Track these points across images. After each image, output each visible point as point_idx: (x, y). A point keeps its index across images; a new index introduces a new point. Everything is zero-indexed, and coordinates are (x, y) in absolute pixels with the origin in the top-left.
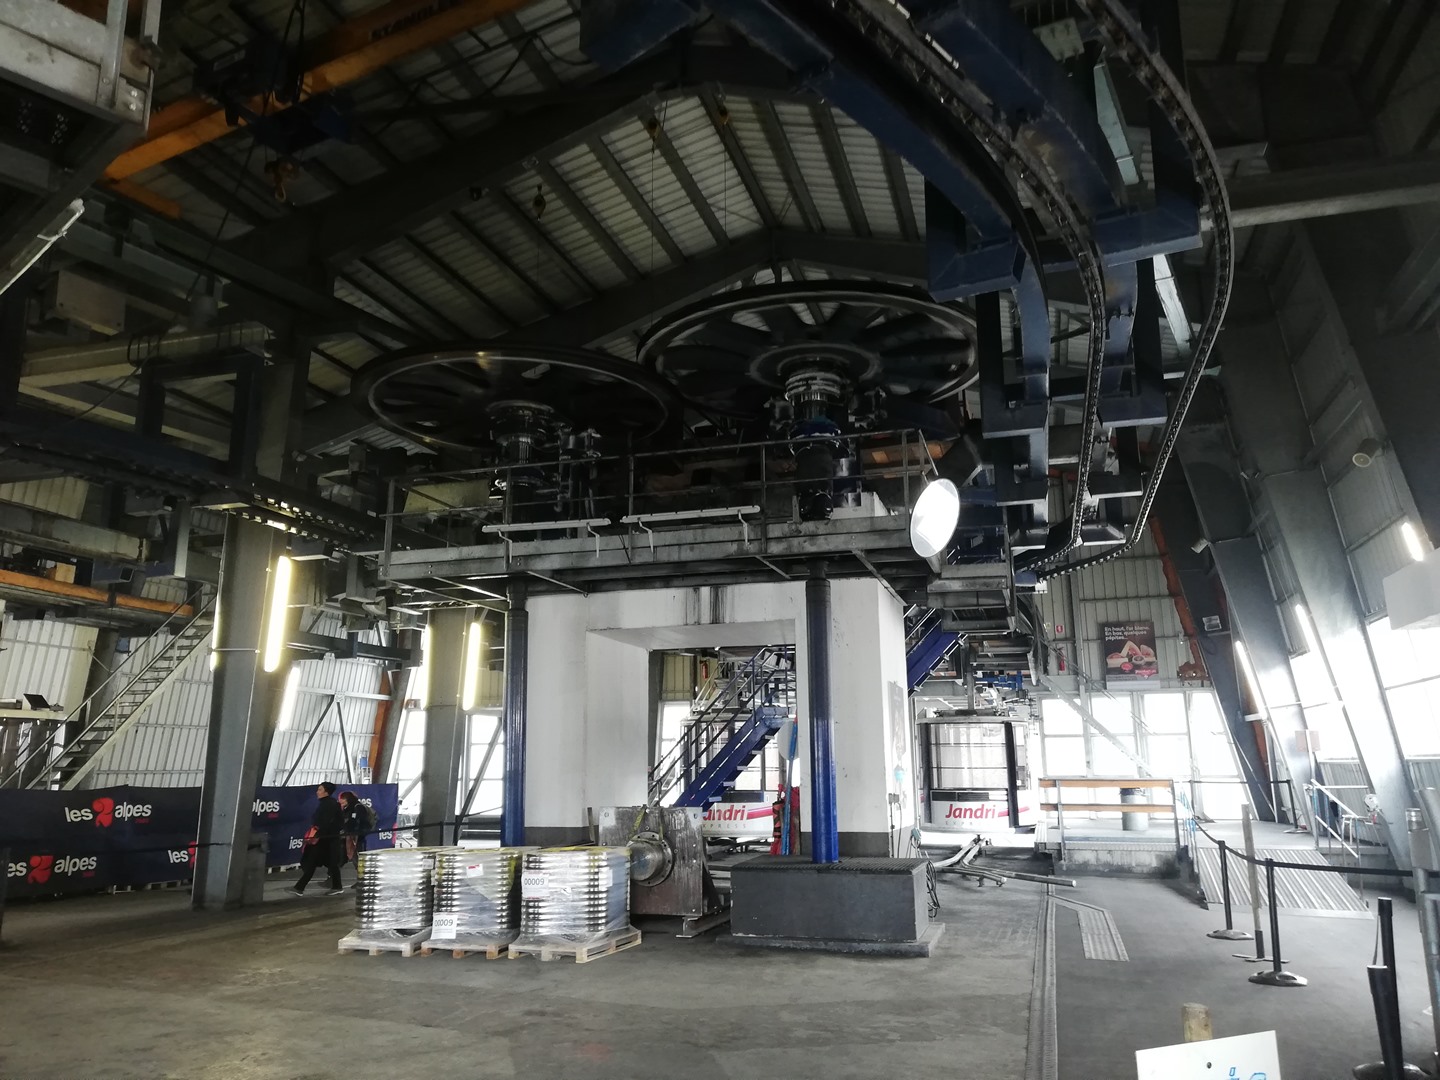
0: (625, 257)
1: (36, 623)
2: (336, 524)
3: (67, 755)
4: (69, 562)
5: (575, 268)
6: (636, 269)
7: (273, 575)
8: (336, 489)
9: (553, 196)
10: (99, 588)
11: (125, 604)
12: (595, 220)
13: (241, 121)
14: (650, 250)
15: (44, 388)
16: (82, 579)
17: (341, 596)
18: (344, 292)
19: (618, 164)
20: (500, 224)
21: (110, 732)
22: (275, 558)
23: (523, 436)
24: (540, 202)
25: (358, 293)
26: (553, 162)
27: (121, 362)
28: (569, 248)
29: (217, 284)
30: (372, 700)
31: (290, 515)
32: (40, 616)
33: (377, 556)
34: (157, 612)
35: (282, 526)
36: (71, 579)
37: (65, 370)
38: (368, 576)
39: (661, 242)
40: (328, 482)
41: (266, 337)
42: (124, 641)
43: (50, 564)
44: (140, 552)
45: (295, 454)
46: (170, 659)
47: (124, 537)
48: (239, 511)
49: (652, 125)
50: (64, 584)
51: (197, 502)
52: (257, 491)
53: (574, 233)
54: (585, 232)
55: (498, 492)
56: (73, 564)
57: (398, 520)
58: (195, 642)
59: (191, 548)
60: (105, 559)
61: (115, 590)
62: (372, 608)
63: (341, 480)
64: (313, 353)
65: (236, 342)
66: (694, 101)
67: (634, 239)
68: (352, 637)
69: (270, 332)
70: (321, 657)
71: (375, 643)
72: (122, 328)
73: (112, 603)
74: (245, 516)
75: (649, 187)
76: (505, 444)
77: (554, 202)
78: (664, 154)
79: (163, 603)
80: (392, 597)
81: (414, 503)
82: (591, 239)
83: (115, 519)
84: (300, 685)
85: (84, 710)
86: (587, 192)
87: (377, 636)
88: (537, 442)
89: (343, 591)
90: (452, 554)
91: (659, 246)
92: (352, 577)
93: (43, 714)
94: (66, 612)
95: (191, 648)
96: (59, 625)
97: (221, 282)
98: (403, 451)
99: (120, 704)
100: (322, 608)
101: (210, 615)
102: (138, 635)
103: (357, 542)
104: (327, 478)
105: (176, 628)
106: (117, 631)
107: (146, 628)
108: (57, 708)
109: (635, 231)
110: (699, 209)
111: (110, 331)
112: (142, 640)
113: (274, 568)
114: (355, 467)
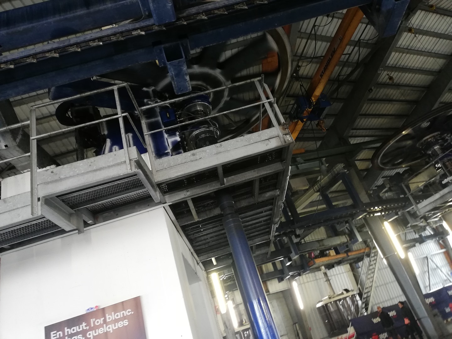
0: (429, 71)
1: (333, 269)
2: (394, 205)
3: (363, 303)
4: (332, 249)
5: (415, 87)
6: (435, 72)
7: (385, 228)
8: (386, 195)
9: (393, 73)
10: (343, 253)
11: (352, 255)
12: (411, 69)
13: (305, 120)
14: (436, 63)
15: (302, 209)
16: (337, 253)
17: (409, 225)
18: (353, 141)
19: (407, 49)
20: (383, 92)
21: (370, 293)
22: (383, 223)
23: (435, 147)
24: (391, 78)
25: (357, 138)
26: (387, 65)
27: (315, 193)
28: (408, 83)
29: (323, 161)
30: (441, 253)
31: (379, 210)
32: (333, 267)
33: (413, 208)
34: (360, 253)
35: (379, 214)
36: (335, 254)
37: (304, 202)
38: (414, 215)
39: (438, 58)
40: (383, 194)
41: (342, 166)
42: (357, 265)
43: (327, 252)
44: (347, 239)
45: (369, 192)
46: (372, 265)
47: (341, 237)
48: (365, 216)
49: (410, 30)
50: (334, 256)
51: (353, 219)
52: (366, 208)
53: (407, 78)
54: (410, 75)
55: (439, 168)
56: (333, 249)
57: (412, 194)
58: (376, 257)
59: (359, 232)
60: (340, 245)
61: (347, 252)
62: (421, 224)
63: (386, 192)
64: (355, 162)
65: (336, 172)
66: (419, 12)
67: (428, 64)
68: (421, 236)
69: (343, 164)
70: (414, 246)
71: (429, 234)
72: (309, 185)
73: (348, 256)
74: (368, 216)
75: (422, 46)
76: (430, 152)
77: (394, 75)
78: (420, 34)
79: (360, 250)
80: (426, 218)
81: (413, 187)
82: (414, 75)
83: (336, 233)
84: (414, 257)
85: (359, 289)
86: (402, 64)
87: (429, 232)
88: (441, 145)
89: (408, 223)
90: (437, 196)
91: (438, 59)
92: (409, 218)
93: (350, 294)
94: (339, 263)
95: (376, 260)
96: (339, 267)
97: (323, 160)
98: (399, 173)
99: (367, 284)
100: (406, 231)
101: (375, 248)
102: (360, 261)
103: (404, 207)
104: (383, 193)
105: (368, 255)
106: (353, 263)
107: (360, 259)
108: (352, 291)
109: (427, 62)
110: (444, 38)
111: (307, 187)
112: (362, 262)
113: (384, 226)
114: (388, 186)
